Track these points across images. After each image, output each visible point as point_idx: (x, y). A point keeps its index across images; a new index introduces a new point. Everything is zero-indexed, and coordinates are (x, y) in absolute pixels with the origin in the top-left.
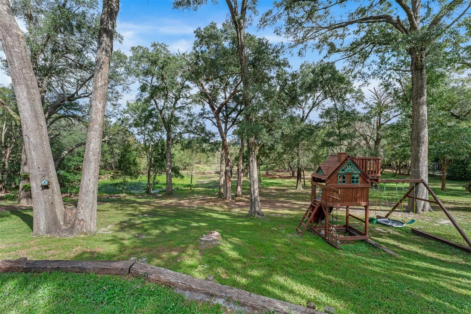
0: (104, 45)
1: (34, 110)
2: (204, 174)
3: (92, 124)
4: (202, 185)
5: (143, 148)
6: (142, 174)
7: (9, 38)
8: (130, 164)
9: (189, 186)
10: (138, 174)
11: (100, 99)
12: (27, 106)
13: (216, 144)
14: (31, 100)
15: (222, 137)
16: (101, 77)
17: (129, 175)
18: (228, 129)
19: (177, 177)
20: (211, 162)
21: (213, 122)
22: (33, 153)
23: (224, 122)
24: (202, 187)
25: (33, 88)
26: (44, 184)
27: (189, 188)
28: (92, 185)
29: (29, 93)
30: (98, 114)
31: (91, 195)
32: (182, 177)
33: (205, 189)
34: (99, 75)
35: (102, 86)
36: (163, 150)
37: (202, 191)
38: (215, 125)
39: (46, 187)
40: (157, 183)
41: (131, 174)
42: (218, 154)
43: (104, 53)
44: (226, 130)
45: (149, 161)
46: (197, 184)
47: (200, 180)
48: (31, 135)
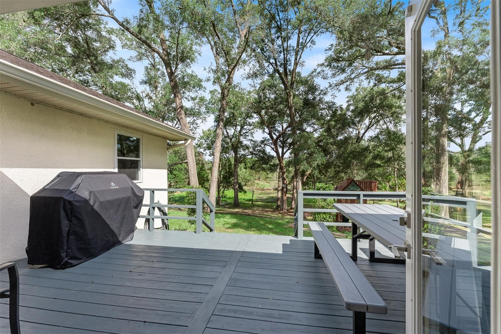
1: (193, 159)
2: (263, 190)
4: (262, 200)
7: (185, 129)
9: (250, 200)
12: (191, 157)
13: (274, 165)
15: (279, 161)
18: (285, 153)
19: (241, 192)
20: (270, 179)
21: (271, 147)
22: (192, 178)
23: (280, 147)
24: (262, 202)
27: (251, 202)
31: (214, 197)
32: (245, 192)
33: (264, 203)
34: (218, 141)
36: (230, 168)
37: (261, 205)
38: (274, 151)
40: (225, 197)
42: (276, 175)
43: (220, 130)
44: (283, 154)
46: (257, 199)
47: (260, 196)
48: (192, 170)
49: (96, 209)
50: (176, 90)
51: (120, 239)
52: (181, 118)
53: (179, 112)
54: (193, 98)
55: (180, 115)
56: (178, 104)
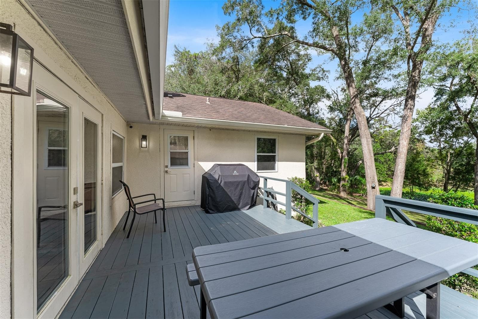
0: (409, 106)
3: (400, 154)
5: (436, 157)
6: (435, 186)
7: (360, 118)
8: (420, 174)
10: (430, 186)
11: (405, 139)
14: (368, 144)
16: (407, 126)
17: (417, 186)
22: (368, 170)
25: (369, 139)
26: (373, 186)
28: (399, 190)
29: (367, 141)
30: (404, 148)
35: (407, 131)
39: (373, 188)
41: (420, 185)
43: (409, 111)
45: (446, 171)
48: (368, 161)
49: (222, 186)
50: (350, 80)
51: (239, 207)
52: (356, 107)
53: (353, 102)
54: (396, 76)
55: (354, 105)
56: (351, 94)
